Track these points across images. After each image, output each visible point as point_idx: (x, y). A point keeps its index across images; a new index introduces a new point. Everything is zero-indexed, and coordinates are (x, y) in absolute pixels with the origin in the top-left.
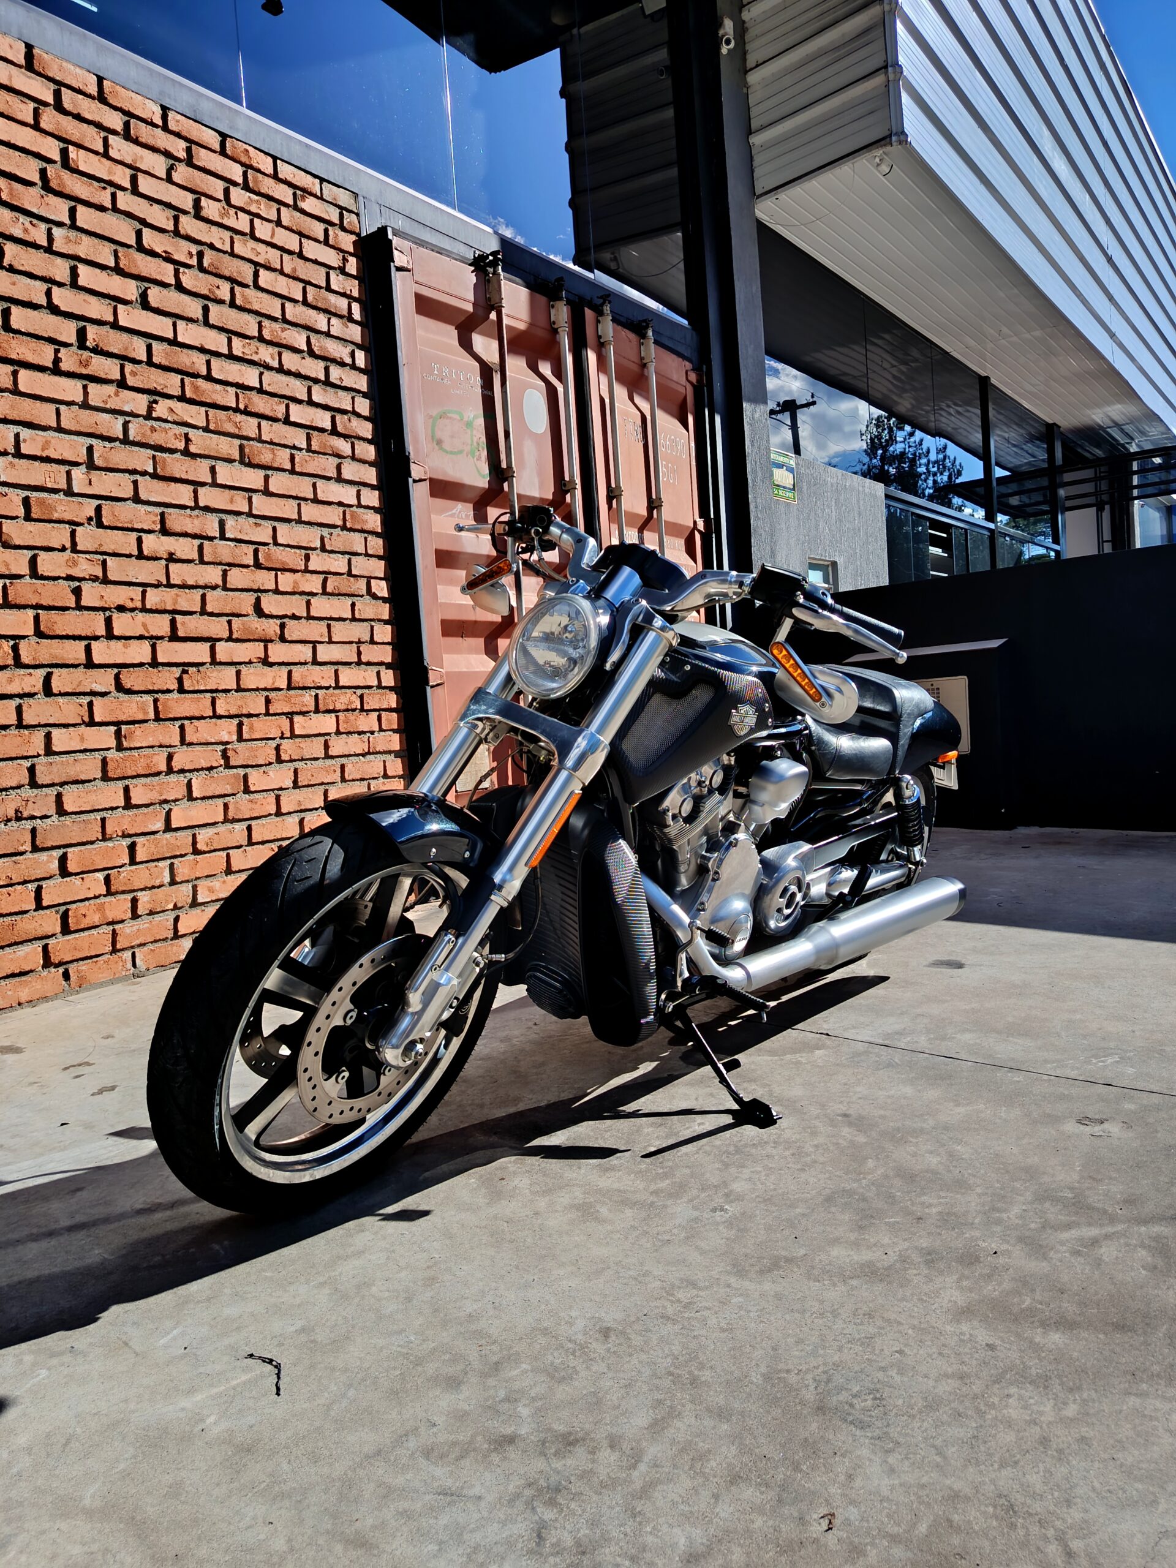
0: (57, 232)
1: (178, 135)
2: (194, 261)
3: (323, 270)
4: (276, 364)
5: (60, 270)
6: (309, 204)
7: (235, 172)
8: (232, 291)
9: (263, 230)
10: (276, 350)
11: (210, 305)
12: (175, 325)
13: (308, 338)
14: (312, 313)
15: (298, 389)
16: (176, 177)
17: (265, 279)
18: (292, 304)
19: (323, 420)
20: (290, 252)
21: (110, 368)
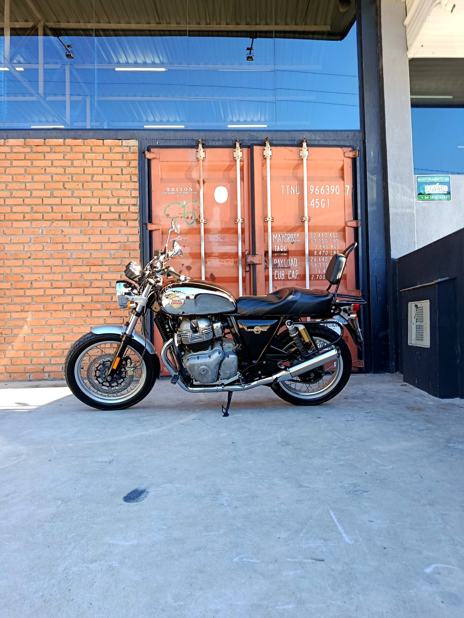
0: (28, 184)
1: (69, 145)
2: (70, 180)
3: (120, 169)
4: (98, 203)
6: (117, 150)
7: (88, 149)
8: (83, 185)
9: (97, 163)
10: (98, 199)
11: (75, 191)
12: (61, 200)
13: (112, 192)
14: (114, 183)
15: (106, 209)
16: (66, 158)
17: (96, 178)
18: (106, 183)
19: (115, 216)
20: (107, 167)
21: (40, 216)
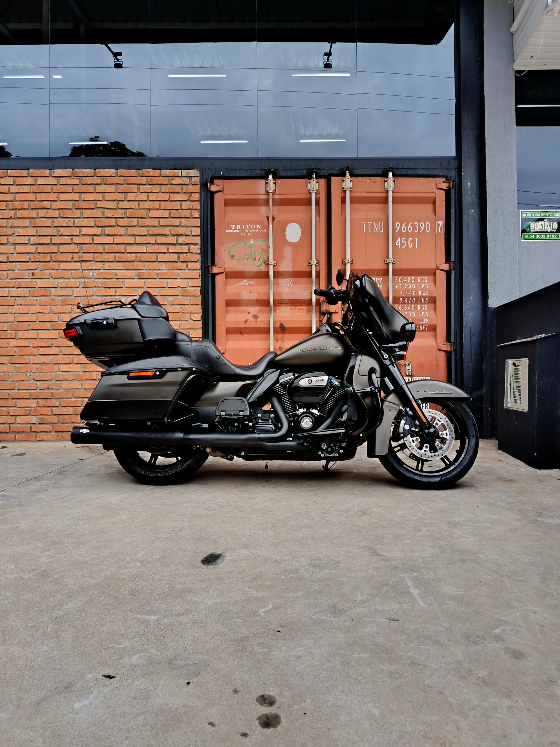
0: (76, 221)
1: (122, 176)
3: (179, 203)
5: (76, 231)
6: (176, 181)
7: (143, 180)
8: (138, 222)
9: (152, 197)
10: (154, 237)
11: (129, 228)
12: (114, 239)
13: (170, 229)
14: (173, 220)
15: (164, 248)
16: (119, 190)
17: (153, 213)
18: (163, 219)
19: (175, 257)
20: (165, 201)
